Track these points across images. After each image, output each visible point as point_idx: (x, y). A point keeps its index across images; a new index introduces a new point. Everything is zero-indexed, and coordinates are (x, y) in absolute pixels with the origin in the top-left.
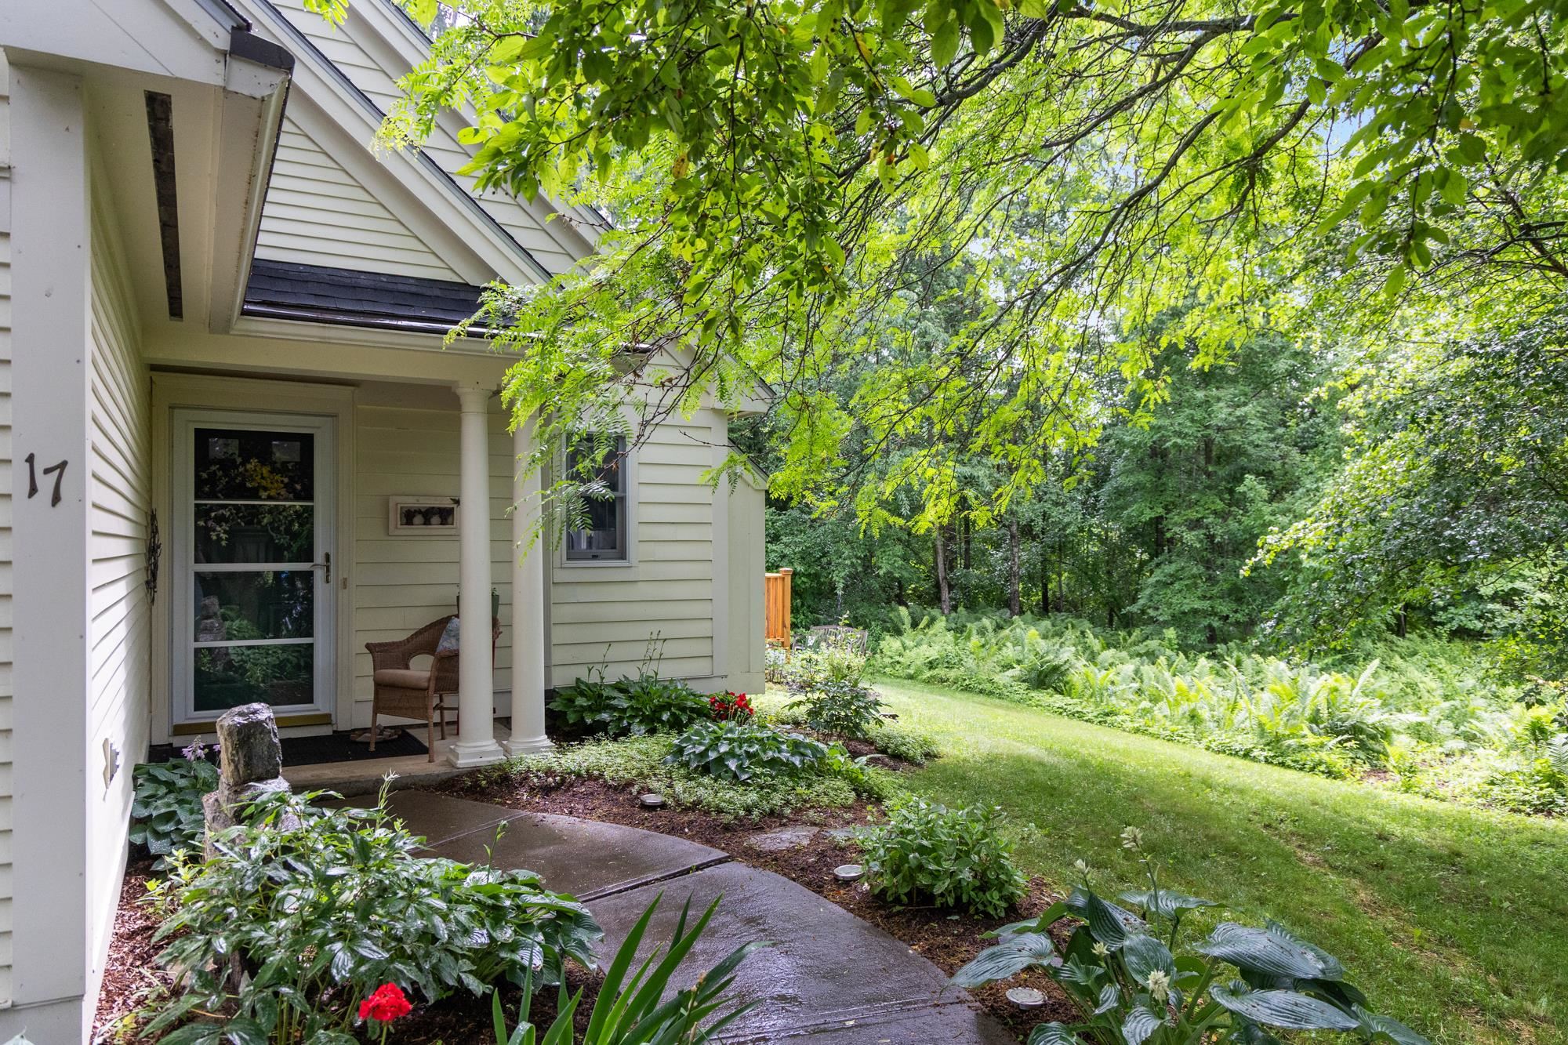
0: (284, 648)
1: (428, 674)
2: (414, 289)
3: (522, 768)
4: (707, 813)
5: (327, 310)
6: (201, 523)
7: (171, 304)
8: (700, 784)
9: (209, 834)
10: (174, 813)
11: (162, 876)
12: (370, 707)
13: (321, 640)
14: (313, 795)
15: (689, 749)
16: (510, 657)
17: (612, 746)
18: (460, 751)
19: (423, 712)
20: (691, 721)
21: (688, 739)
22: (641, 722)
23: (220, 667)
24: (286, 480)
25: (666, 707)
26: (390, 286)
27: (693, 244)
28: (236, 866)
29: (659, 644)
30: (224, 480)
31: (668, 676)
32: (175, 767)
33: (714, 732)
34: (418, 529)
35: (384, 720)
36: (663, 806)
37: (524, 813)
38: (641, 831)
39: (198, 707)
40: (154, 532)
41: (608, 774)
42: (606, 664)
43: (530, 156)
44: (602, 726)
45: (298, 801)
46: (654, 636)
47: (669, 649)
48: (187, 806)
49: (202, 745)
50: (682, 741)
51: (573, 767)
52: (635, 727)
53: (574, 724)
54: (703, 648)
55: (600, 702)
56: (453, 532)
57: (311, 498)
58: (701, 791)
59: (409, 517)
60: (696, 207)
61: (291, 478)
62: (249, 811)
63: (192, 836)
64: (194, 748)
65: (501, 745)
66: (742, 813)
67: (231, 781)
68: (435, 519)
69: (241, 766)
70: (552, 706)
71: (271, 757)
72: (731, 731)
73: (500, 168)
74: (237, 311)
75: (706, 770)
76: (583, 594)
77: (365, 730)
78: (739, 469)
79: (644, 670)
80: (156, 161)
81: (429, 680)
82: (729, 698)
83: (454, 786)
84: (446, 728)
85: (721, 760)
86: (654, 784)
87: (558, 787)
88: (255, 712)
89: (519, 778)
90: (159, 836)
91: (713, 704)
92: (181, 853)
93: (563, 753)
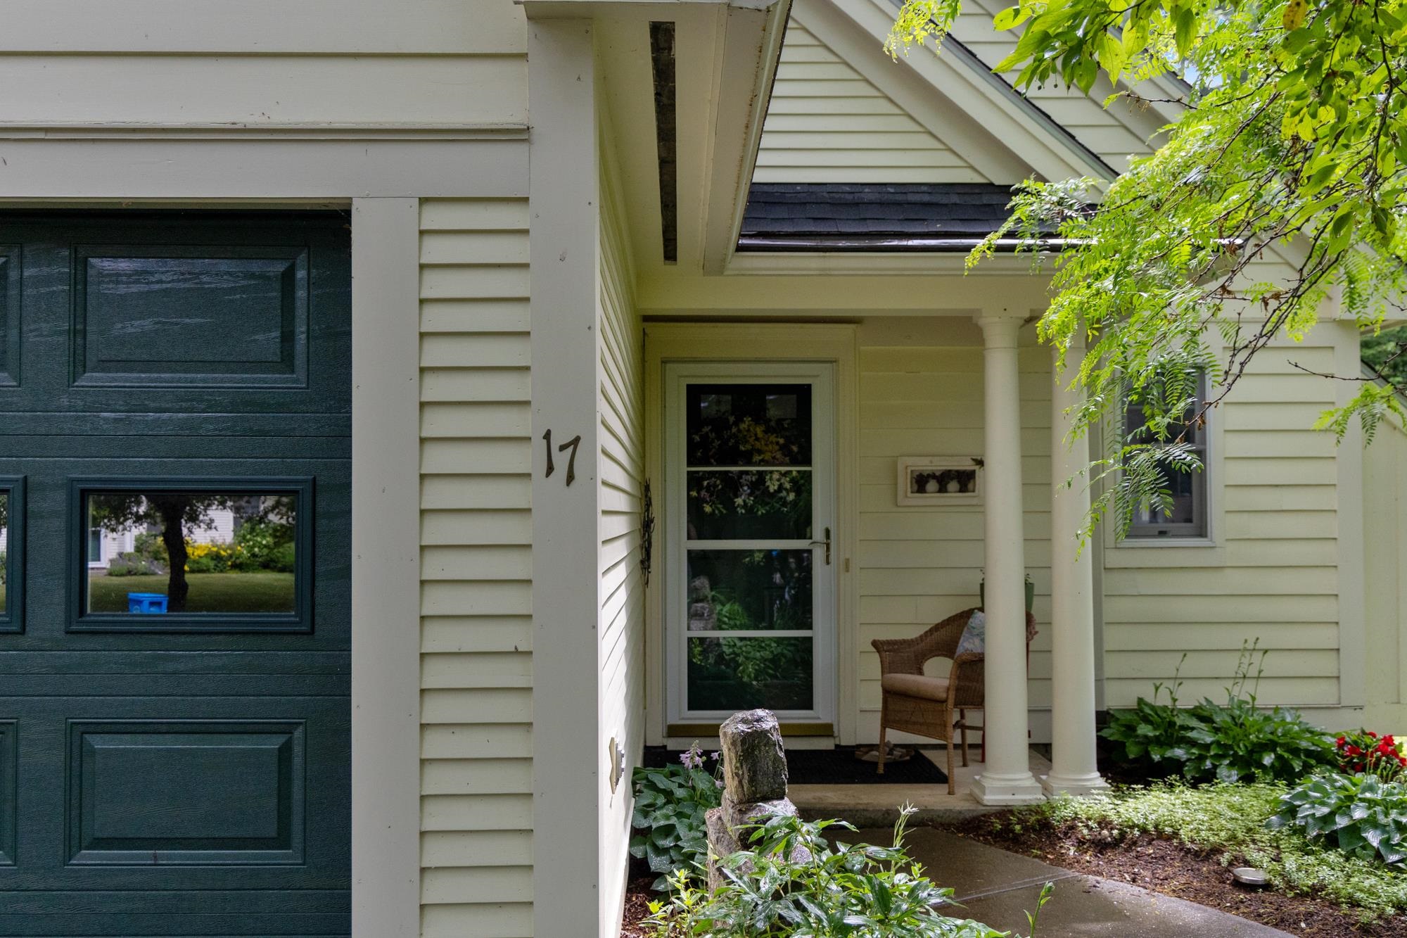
0: (779, 641)
1: (946, 683)
2: (926, 198)
3: (1067, 813)
4: (1335, 904)
5: (828, 235)
6: (694, 494)
7: (666, 246)
8: (1322, 862)
9: (712, 856)
10: (672, 827)
11: (665, 897)
12: (877, 719)
13: (821, 633)
14: (825, 824)
15: (1305, 810)
16: (1050, 666)
17: (1190, 795)
18: (987, 783)
19: (939, 728)
20: (1307, 769)
21: (1304, 796)
22: (1232, 765)
23: (711, 660)
24: (782, 441)
25: (1270, 746)
26: (899, 198)
27: (1314, 116)
28: (746, 898)
29: (1257, 657)
30: (717, 443)
31: (1272, 702)
32: (673, 774)
33: (1344, 788)
34: (932, 497)
35: (895, 736)
36: (1267, 886)
37: (1071, 873)
38: (1233, 918)
39: (692, 707)
40: (648, 504)
41: (1184, 834)
42: (1180, 681)
43: (1085, 34)
44: (1176, 767)
45: (810, 831)
46: (1250, 645)
47: (1273, 664)
48: (686, 820)
49: (699, 751)
50: (1295, 797)
51: (1137, 819)
52: (1223, 771)
53: (1135, 760)
54: (1325, 665)
55: (1171, 733)
56: (975, 501)
57: (808, 461)
58: (1324, 872)
59: (921, 482)
60: (1317, 65)
61: (786, 438)
62: (755, 836)
63: (692, 856)
64: (691, 756)
65: (1039, 780)
66: (1390, 911)
67: (735, 799)
68: (953, 485)
69: (745, 782)
70: (1105, 733)
71: (777, 774)
72: (1371, 788)
73: (1047, 55)
74: (732, 247)
75: (1331, 841)
76: (1147, 583)
77: (872, 747)
78: (1380, 407)
79: (1235, 691)
80: (658, 94)
81: (948, 689)
82: (1368, 740)
83: (979, 828)
84: (968, 751)
85: (1354, 830)
86: (1252, 853)
87: (1116, 843)
88: (759, 720)
89: (1063, 826)
90: (660, 851)
91: (1341, 746)
92: (682, 874)
93: (1122, 798)
